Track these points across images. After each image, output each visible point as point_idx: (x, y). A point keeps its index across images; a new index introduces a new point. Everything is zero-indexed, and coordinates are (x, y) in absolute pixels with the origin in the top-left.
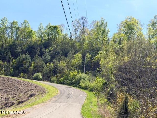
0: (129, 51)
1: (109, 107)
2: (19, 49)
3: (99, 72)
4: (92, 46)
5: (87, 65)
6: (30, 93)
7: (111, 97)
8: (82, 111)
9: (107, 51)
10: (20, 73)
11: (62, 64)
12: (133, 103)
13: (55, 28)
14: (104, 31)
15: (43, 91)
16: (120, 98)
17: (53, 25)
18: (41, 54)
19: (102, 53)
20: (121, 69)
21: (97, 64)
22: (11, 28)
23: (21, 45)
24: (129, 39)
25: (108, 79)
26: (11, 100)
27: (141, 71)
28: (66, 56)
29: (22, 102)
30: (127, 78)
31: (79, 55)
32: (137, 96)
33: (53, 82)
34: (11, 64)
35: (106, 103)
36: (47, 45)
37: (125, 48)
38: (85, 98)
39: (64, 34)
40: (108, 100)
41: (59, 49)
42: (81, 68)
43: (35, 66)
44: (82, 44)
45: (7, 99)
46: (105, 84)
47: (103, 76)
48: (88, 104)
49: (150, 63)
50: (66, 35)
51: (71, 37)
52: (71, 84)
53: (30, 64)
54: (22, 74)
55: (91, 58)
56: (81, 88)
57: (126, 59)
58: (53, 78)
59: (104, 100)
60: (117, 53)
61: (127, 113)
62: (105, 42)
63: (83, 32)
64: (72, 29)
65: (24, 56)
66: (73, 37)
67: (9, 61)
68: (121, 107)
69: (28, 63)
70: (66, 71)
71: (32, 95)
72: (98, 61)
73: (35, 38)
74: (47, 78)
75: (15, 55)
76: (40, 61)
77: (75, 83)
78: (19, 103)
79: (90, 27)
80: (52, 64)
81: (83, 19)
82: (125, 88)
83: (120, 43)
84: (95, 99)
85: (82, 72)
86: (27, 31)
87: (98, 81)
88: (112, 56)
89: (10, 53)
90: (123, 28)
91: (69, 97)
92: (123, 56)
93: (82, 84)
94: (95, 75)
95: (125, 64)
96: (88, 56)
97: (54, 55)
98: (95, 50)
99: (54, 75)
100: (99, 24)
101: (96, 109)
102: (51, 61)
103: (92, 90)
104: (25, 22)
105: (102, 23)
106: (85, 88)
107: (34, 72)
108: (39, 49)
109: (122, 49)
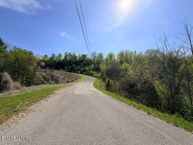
0: (110, 64)
1: (104, 83)
2: (72, 63)
3: (100, 71)
4: (98, 62)
5: (96, 69)
6: (76, 78)
7: (104, 80)
8: (94, 84)
9: (103, 64)
10: (72, 71)
11: (87, 68)
12: (111, 81)
13: (85, 55)
14: (102, 57)
15: (80, 78)
16: (107, 80)
17: (84, 54)
18: (80, 64)
19: (101, 65)
20: (107, 70)
21: (99, 68)
22: (69, 55)
23: (72, 61)
24: (110, 60)
25: (103, 74)
26: (69, 80)
27: (114, 71)
28: (88, 65)
29: (73, 81)
30: (110, 74)
31: (93, 65)
32: (113, 79)
33: (84, 74)
34: (69, 68)
35: (102, 82)
36: (82, 61)
37: (109, 63)
38: (95, 80)
39: (88, 57)
40: (103, 81)
41: (86, 63)
42: (94, 70)
43: (77, 69)
44: (94, 61)
45: (68, 80)
46: (102, 75)
47: (101, 73)
48: (96, 82)
49: (117, 68)
50: (88, 58)
51: (90, 59)
52: (90, 75)
53: (76, 68)
54: (73, 71)
55: (97, 66)
56: (94, 77)
57: (109, 67)
58: (84, 73)
59: (101, 81)
60: (106, 65)
61: (109, 85)
62: (102, 61)
63: (95, 57)
64: (91, 56)
65: (73, 65)
66: (91, 59)
67: (68, 67)
68: (107, 83)
69: (75, 68)
70: (88, 71)
71: (77, 79)
72: (100, 67)
73: (78, 59)
74: (82, 73)
75: (71, 65)
76: (79, 67)
77: (92, 75)
78: (72, 81)
79: (97, 55)
80: (83, 68)
81: (95, 52)
82: (109, 77)
83: (107, 61)
84: (98, 80)
85: (94, 71)
86: (75, 56)
87: (99, 74)
88: (105, 66)
89: (68, 64)
90: (108, 56)
91: (89, 79)
92: (108, 66)
93: (94, 75)
94: (99, 72)
95: (109, 69)
96: (96, 65)
97: (84, 65)
98: (99, 63)
99: (84, 72)
100: (100, 54)
101: (99, 84)
102: (83, 67)
103: (97, 77)
104: (74, 53)
105: (101, 54)
106: (95, 77)
107: (77, 71)
108: (79, 63)
109: (108, 63)
